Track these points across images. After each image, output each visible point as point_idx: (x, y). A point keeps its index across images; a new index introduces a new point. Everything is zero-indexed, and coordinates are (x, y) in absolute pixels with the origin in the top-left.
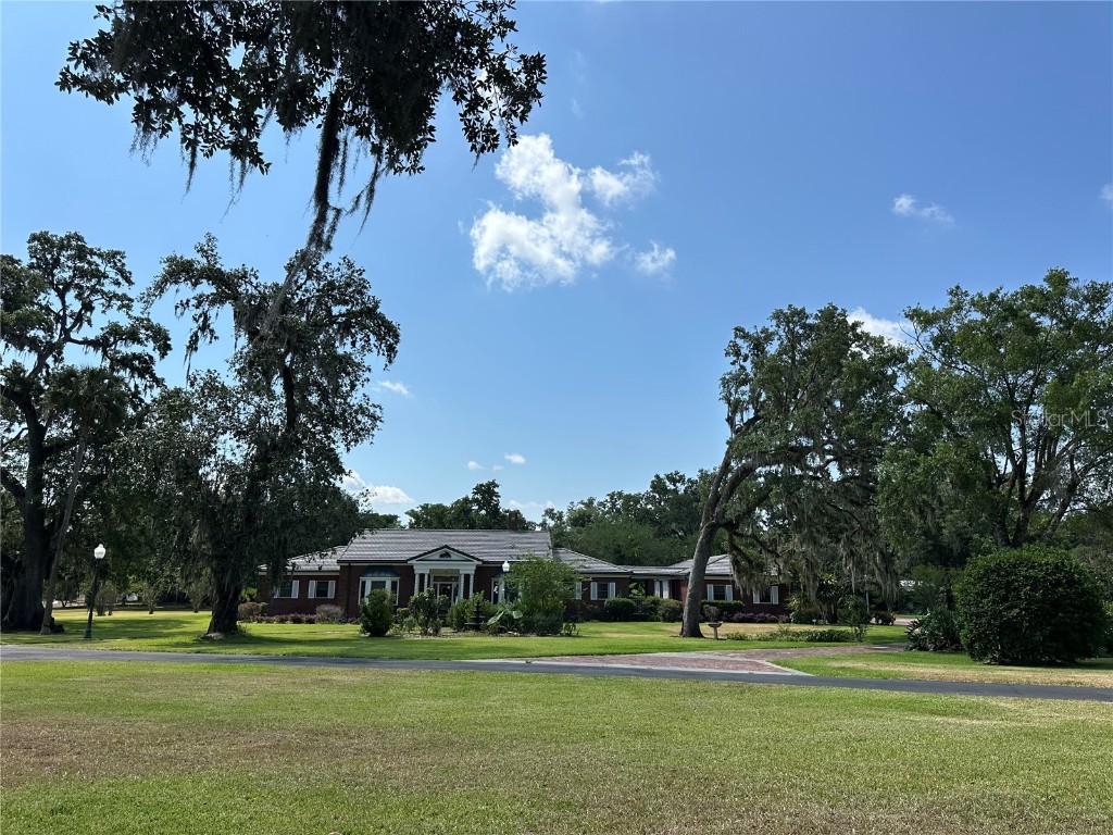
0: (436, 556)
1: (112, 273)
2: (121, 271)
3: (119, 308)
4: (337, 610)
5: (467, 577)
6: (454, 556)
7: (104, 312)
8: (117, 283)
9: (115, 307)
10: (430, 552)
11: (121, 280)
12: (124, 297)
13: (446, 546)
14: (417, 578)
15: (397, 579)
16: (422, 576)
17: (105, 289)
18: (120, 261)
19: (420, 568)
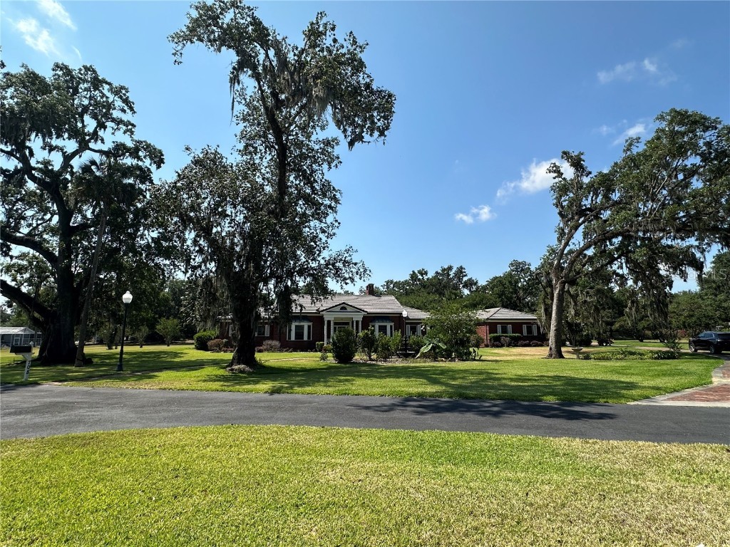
0: (338, 309)
1: (119, 103)
2: (126, 101)
3: (125, 132)
4: (276, 343)
5: (357, 322)
6: (349, 309)
7: (113, 134)
8: (123, 111)
9: (122, 131)
10: (333, 307)
11: (126, 108)
12: (128, 124)
13: (344, 303)
14: (326, 322)
15: (311, 324)
16: (329, 322)
17: (114, 116)
18: (125, 95)
19: (327, 317)
